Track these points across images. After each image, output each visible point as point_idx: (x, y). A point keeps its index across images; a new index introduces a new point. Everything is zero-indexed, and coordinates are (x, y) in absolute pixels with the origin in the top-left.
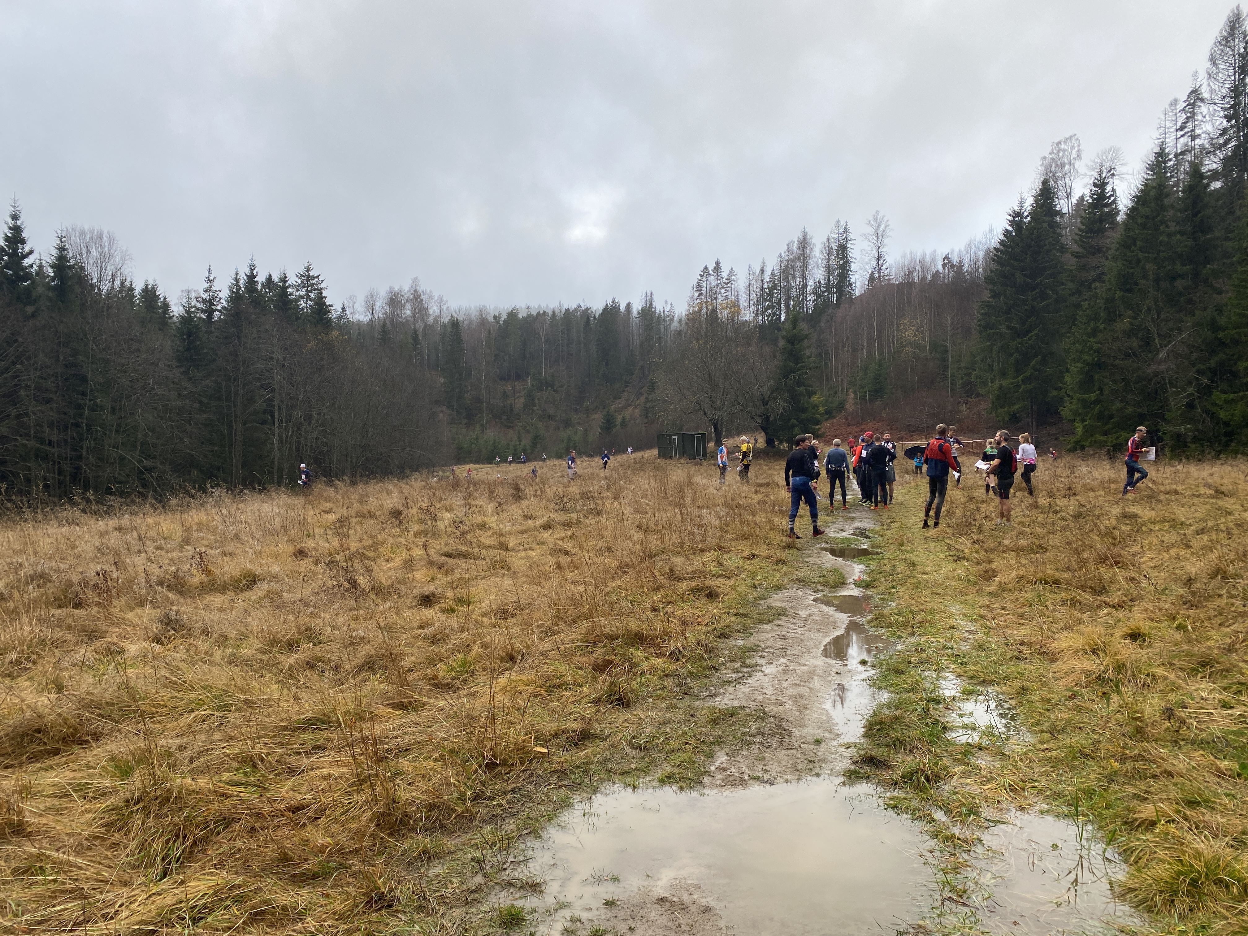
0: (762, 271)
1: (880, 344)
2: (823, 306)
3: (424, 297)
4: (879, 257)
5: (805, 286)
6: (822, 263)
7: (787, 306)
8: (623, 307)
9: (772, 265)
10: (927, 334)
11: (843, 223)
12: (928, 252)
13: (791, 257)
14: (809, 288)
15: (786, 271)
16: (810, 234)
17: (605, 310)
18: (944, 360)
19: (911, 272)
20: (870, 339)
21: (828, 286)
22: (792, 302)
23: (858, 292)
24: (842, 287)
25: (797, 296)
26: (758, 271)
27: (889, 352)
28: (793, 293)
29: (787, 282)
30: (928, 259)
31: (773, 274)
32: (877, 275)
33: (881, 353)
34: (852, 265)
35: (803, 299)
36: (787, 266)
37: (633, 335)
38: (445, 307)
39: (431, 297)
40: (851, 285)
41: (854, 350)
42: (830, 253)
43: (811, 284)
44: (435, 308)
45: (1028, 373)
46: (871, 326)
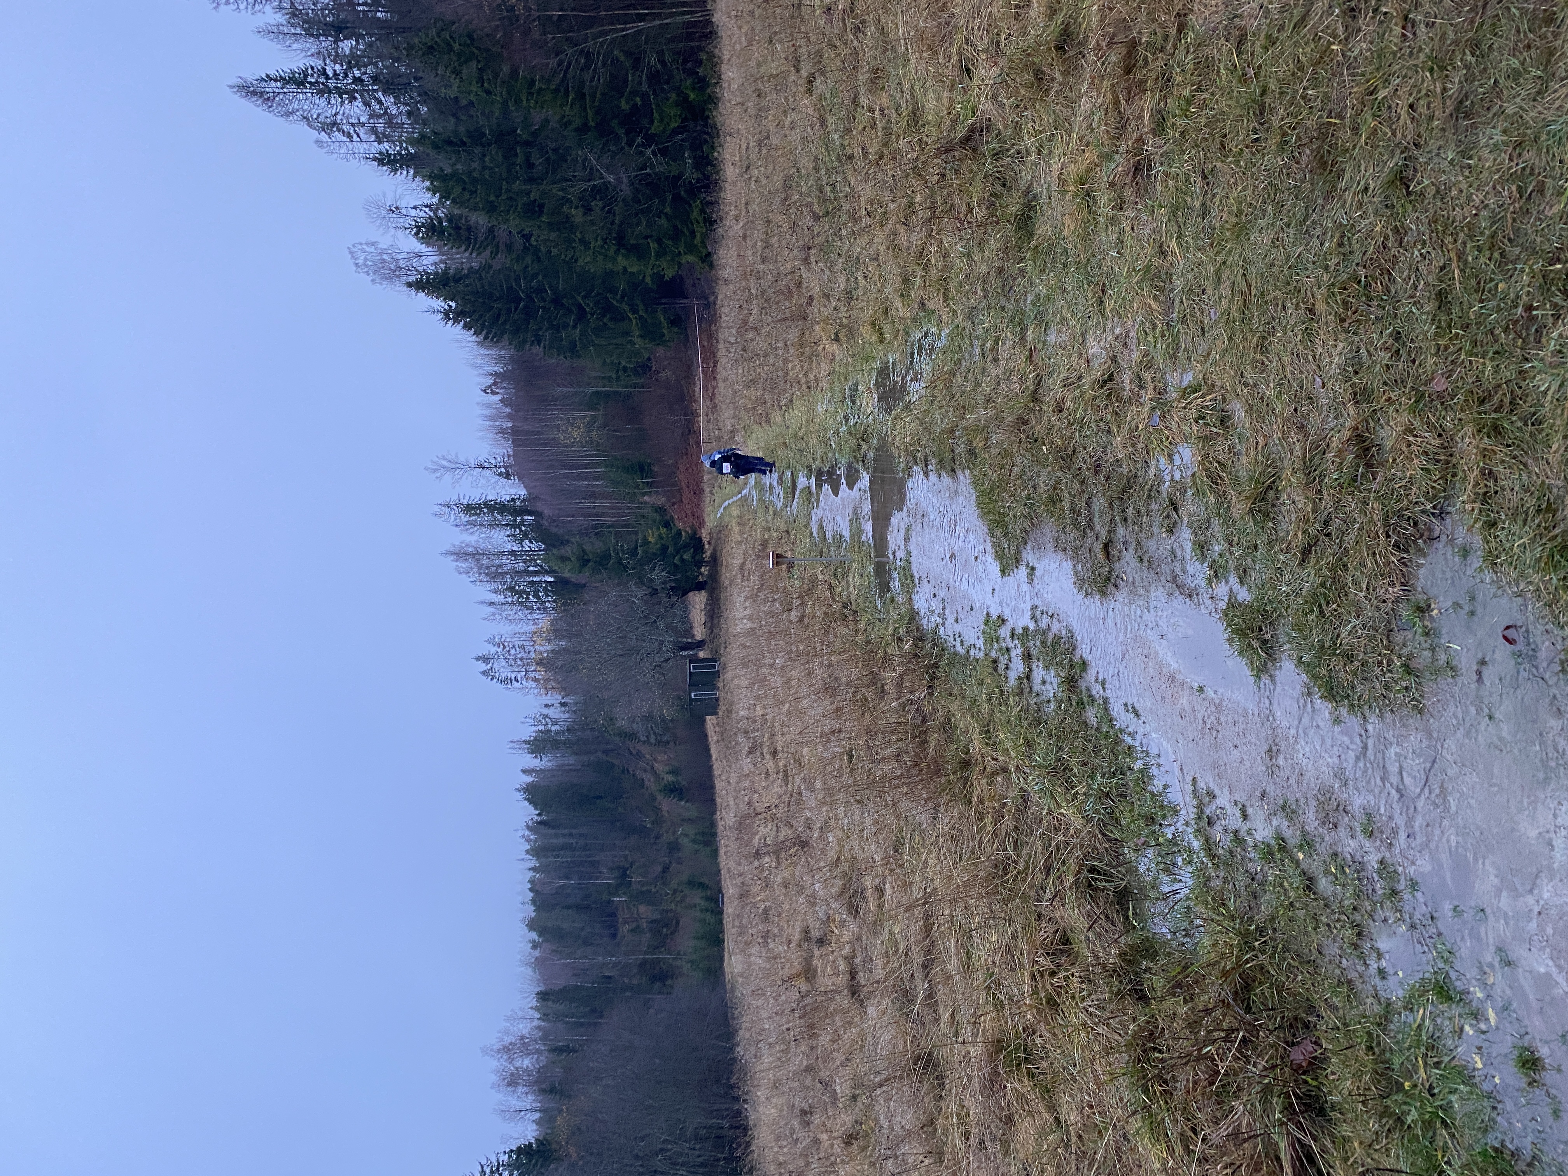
0: (492, 604)
1: (586, 466)
2: (540, 532)
3: (507, 1040)
4: (482, 467)
5: (512, 553)
6: (486, 533)
7: (536, 573)
8: (529, 779)
9: (485, 591)
10: (577, 414)
11: (437, 509)
12: (479, 411)
13: (475, 570)
14: (515, 548)
15: (494, 575)
16: (448, 547)
17: (530, 801)
18: (607, 395)
19: (502, 431)
20: (580, 477)
21: (514, 526)
22: (531, 568)
23: (523, 492)
24: (515, 510)
25: (525, 562)
26: (491, 609)
27: (595, 456)
28: (521, 566)
29: (507, 573)
30: (488, 412)
31: (496, 592)
32: (503, 470)
33: (598, 464)
34: (489, 498)
35: (529, 556)
36: (487, 575)
37: (563, 765)
38: (520, 1014)
39: (507, 1032)
40: (513, 500)
41: (593, 496)
42: (473, 524)
43: (509, 546)
44: (521, 1026)
45: (627, 308)
46: (565, 476)
